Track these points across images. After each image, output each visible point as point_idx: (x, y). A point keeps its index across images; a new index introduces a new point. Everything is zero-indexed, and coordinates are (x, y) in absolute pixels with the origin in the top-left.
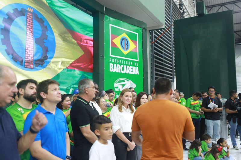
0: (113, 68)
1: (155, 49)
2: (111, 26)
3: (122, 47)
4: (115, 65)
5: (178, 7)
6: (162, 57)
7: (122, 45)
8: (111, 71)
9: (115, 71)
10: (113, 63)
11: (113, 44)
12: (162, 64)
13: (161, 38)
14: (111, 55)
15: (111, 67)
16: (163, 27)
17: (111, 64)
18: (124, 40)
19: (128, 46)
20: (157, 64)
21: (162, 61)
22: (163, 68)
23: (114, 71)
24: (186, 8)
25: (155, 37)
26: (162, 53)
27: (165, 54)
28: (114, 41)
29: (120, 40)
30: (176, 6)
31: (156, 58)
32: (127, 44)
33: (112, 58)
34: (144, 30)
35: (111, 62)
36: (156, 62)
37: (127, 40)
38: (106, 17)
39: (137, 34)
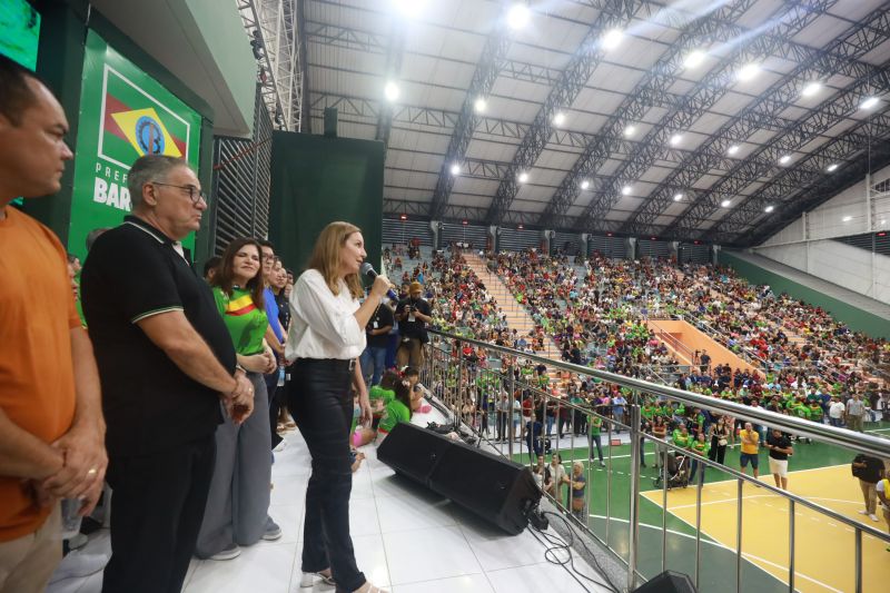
0: (107, 192)
1: (222, 186)
2: (110, 73)
3: (142, 142)
4: (114, 187)
5: (272, 116)
6: (233, 207)
7: (141, 137)
8: (97, 199)
9: (113, 204)
10: (109, 181)
11: (111, 125)
12: (232, 224)
13: (235, 165)
14: (100, 155)
15: (97, 190)
16: (250, 136)
17: (99, 181)
18: (146, 128)
19: (159, 147)
20: (220, 220)
21: (232, 215)
22: (233, 233)
23: (109, 203)
24: (285, 126)
25: (222, 157)
26: (234, 199)
27: (239, 205)
28: (117, 117)
29: (136, 121)
30: (268, 113)
31: (221, 205)
32: (156, 141)
33: (105, 163)
34: (206, 122)
35: (101, 175)
36: (220, 214)
37: (158, 130)
38: (92, 35)
39: (188, 125)
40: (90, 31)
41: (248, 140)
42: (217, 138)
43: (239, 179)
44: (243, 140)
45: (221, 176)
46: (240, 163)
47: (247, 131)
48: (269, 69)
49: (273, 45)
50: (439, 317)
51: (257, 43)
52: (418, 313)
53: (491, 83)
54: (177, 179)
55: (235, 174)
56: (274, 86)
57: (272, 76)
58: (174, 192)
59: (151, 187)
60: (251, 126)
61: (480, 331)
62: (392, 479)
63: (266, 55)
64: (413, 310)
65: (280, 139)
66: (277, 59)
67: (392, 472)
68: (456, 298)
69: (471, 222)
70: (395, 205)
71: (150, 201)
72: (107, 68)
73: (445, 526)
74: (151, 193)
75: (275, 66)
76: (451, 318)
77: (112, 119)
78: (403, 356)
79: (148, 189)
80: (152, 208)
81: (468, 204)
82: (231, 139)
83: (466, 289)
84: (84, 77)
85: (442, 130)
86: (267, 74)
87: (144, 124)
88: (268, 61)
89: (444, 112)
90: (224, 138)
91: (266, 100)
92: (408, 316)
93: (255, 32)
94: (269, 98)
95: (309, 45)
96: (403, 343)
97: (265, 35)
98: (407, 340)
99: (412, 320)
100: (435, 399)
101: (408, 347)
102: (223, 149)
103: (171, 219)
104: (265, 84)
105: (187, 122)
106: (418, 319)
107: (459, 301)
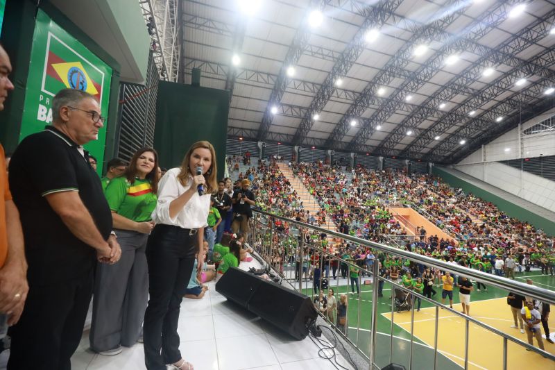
0: (47, 114)
1: (124, 113)
2: (52, 37)
3: (72, 83)
5: (159, 71)
6: (131, 127)
7: (71, 80)
8: (39, 118)
10: (48, 107)
11: (51, 71)
13: (134, 101)
14: (43, 90)
15: (40, 113)
16: (144, 83)
17: (41, 107)
18: (75, 75)
19: (83, 88)
20: (123, 135)
21: (131, 133)
22: (130, 144)
24: (168, 78)
25: (126, 96)
26: (132, 122)
27: (135, 125)
28: (56, 66)
29: (68, 70)
30: (157, 69)
31: (123, 126)
32: (81, 83)
34: (115, 73)
35: (43, 103)
36: (122, 132)
37: (83, 76)
38: (41, 13)
39: (103, 74)
40: (39, 9)
41: (143, 86)
42: (122, 83)
43: (136, 110)
44: (140, 86)
45: (124, 108)
46: (137, 100)
47: (143, 80)
48: (159, 42)
49: (161, 26)
50: (261, 201)
51: (151, 25)
52: (246, 199)
53: (298, 59)
54: (85, 106)
55: (133, 107)
56: (161, 52)
57: (160, 46)
58: (82, 114)
59: (66, 109)
60: (145, 77)
61: (286, 211)
62: (224, 304)
63: (156, 33)
64: (243, 197)
65: (163, 86)
66: (164, 36)
67: (224, 299)
68: (272, 190)
69: (283, 143)
70: (236, 131)
71: (64, 118)
72: (50, 34)
73: (257, 334)
74: (66, 113)
75: (162, 41)
76: (268, 202)
77: (52, 67)
78: (236, 226)
79: (64, 110)
80: (65, 122)
81: (281, 132)
82: (132, 84)
83: (278, 184)
84: (34, 39)
85: (267, 86)
86: (157, 45)
87: (74, 72)
88: (158, 37)
89: (269, 74)
90: (127, 84)
91: (156, 61)
92: (240, 200)
93: (150, 18)
94: (158, 60)
95: (185, 29)
96: (236, 217)
97: (156, 20)
98: (239, 215)
99: (242, 203)
100: (255, 253)
101: (240, 220)
102: (126, 90)
103: (77, 130)
104: (155, 51)
105: (102, 72)
106: (246, 202)
107: (274, 192)
